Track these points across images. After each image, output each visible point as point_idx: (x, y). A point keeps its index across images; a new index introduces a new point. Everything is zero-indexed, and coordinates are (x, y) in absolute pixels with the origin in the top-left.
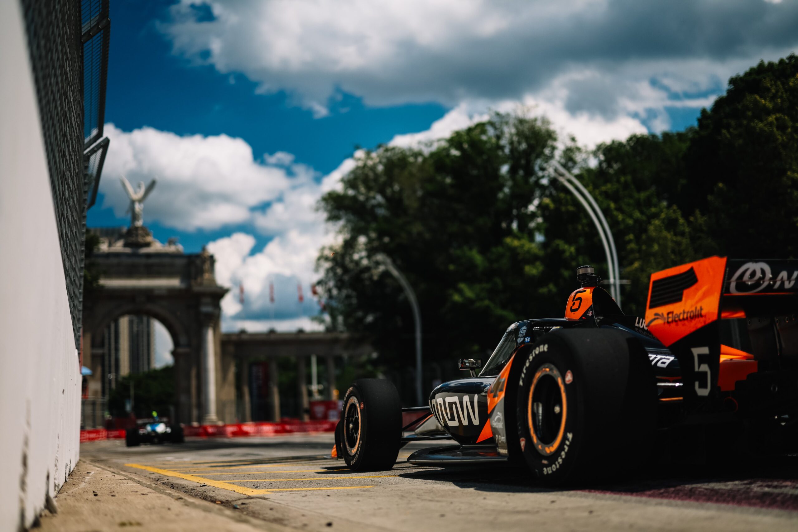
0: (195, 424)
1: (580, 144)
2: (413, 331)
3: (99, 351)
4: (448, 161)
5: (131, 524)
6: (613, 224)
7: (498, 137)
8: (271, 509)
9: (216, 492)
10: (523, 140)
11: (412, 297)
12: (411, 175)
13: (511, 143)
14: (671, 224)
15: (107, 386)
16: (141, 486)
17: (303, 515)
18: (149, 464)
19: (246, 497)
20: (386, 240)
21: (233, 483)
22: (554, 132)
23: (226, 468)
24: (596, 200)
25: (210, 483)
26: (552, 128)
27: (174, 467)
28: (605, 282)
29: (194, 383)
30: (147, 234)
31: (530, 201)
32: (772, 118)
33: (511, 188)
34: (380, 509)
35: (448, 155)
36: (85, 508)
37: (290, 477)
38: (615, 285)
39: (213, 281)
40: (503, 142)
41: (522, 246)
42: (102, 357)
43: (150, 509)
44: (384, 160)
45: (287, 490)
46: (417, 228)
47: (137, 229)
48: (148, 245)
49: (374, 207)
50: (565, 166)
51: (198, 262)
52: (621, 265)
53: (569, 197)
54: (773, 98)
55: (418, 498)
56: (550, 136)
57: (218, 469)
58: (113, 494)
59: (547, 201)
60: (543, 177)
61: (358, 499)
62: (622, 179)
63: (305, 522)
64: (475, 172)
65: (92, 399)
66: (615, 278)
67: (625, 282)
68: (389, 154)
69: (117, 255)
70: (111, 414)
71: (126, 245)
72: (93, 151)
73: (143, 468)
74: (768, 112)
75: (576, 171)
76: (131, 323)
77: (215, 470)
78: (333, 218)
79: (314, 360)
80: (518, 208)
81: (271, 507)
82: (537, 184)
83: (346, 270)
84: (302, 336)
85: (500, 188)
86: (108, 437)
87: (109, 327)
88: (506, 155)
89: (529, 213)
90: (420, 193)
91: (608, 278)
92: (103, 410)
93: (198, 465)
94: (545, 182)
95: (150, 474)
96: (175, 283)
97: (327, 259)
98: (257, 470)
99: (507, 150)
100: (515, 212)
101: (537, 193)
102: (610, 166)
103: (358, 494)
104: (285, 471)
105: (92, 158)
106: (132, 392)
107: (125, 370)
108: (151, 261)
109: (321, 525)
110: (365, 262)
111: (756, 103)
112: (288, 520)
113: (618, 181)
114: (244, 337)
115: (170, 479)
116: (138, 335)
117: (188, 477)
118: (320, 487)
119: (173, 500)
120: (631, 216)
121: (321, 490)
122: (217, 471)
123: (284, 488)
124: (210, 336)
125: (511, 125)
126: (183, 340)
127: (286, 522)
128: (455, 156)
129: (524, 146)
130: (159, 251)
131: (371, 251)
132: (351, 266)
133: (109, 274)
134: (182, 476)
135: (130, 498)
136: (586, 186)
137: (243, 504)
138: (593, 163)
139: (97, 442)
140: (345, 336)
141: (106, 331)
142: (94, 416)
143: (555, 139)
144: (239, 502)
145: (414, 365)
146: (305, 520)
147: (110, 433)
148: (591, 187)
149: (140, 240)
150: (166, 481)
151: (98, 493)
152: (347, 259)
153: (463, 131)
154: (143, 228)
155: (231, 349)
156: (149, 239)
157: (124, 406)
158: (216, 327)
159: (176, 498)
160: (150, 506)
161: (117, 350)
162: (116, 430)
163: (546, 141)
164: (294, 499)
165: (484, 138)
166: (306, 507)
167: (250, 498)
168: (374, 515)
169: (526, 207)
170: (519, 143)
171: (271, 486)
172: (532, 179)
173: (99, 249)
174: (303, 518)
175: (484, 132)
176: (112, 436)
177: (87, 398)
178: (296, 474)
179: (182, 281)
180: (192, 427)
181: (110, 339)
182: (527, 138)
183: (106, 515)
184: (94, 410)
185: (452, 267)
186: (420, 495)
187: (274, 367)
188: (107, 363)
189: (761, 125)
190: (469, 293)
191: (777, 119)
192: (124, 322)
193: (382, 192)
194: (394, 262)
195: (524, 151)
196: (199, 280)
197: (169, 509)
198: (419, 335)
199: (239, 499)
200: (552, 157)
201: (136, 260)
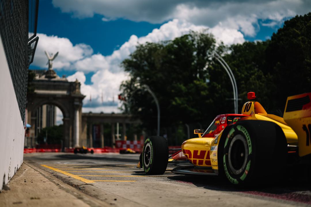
0: (71, 148)
1: (225, 45)
2: (157, 115)
3: (34, 118)
4: (173, 49)
5: (35, 198)
6: (236, 76)
7: (193, 41)
8: (94, 190)
9: (74, 181)
10: (203, 42)
11: (157, 102)
12: (158, 54)
13: (198, 43)
14: (259, 78)
15: (37, 131)
16: (44, 178)
17: (106, 194)
18: (50, 165)
19: (85, 183)
20: (148, 79)
21: (81, 177)
22: (215, 40)
23: (80, 169)
24: (230, 67)
25: (72, 176)
26: (214, 38)
27: (60, 168)
28: (232, 99)
29: (71, 132)
30: (54, 73)
31: (204, 66)
32: (300, 38)
33: (197, 61)
34: (137, 192)
35: (173, 47)
36: (19, 188)
37: (104, 174)
38: (236, 100)
39: (79, 92)
40: (195, 43)
41: (200, 84)
42: (36, 120)
43: (45, 190)
44: (148, 48)
45: (102, 181)
46: (160, 75)
47: (50, 71)
48: (55, 77)
49: (143, 66)
50: (218, 53)
51: (74, 85)
52: (239, 93)
53: (219, 66)
54: (301, 30)
55: (152, 188)
56: (213, 41)
57: (77, 169)
58: (32, 181)
59: (211, 66)
60: (210, 57)
61: (129, 187)
62: (241, 59)
63: (106, 198)
64: (183, 54)
65: (31, 137)
66: (236, 98)
67: (240, 99)
68: (150, 46)
69: (42, 81)
70: (38, 143)
71: (46, 77)
72: (32, 42)
73: (48, 167)
74: (299, 36)
75: (223, 55)
76: (47, 107)
77: (75, 170)
78: (127, 70)
79: (118, 125)
80: (199, 69)
81: (94, 189)
82: (207, 60)
83: (131, 90)
84: (113, 115)
85: (193, 61)
86: (37, 152)
87: (39, 109)
88: (196, 48)
89: (204, 71)
90: (161, 61)
91: (233, 98)
92: (35, 141)
93: (69, 167)
94: (210, 59)
95: (50, 170)
96: (65, 92)
97: (124, 85)
98: (92, 171)
99: (196, 46)
100: (198, 70)
101: (207, 63)
102: (236, 53)
103: (129, 185)
104: (102, 171)
105: (32, 45)
106: (47, 134)
107: (44, 125)
108: (56, 84)
109: (112, 199)
110: (139, 87)
111: (294, 31)
112: (99, 196)
113: (239, 60)
114: (91, 115)
115: (57, 173)
116: (50, 112)
117: (64, 172)
118: (115, 180)
119: (55, 185)
120: (243, 74)
121: (115, 182)
122: (76, 170)
123: (101, 180)
124: (78, 113)
125: (198, 36)
126: (67, 115)
127: (99, 197)
128: (176, 47)
129: (203, 45)
130: (59, 80)
131: (142, 83)
132: (133, 88)
133: (39, 88)
134: (62, 172)
135: (38, 183)
136: (226, 61)
137: (83, 187)
138: (229, 52)
139: (32, 153)
140: (130, 115)
141: (37, 110)
142: (31, 143)
143: (215, 42)
144: (82, 186)
145: (157, 128)
146: (106, 197)
147: (37, 150)
148: (228, 62)
149: (52, 75)
150: (55, 174)
151: (27, 181)
152: (132, 86)
153: (179, 38)
154: (53, 71)
155: (86, 119)
156: (55, 75)
157: (43, 140)
158: (80, 110)
159: (57, 184)
160: (45, 188)
161: (41, 117)
162: (40, 149)
163: (211, 43)
164: (104, 186)
165: (187, 41)
166: (108, 190)
167: (87, 184)
168: (134, 196)
169: (203, 68)
170: (201, 43)
171: (95, 179)
172: (206, 58)
173: (35, 79)
174: (106, 196)
175: (187, 38)
176: (38, 151)
177: (29, 136)
178: (106, 173)
179: (67, 92)
180: (69, 149)
181: (39, 113)
182: (204, 42)
183: (27, 193)
184: (31, 141)
185: (173, 91)
186: (153, 187)
187: (102, 127)
188: (37, 122)
189: (296, 40)
190: (179, 101)
191: (302, 38)
192: (45, 107)
193: (147, 60)
194: (150, 88)
195: (203, 47)
196: (74, 92)
197: (53, 190)
198: (159, 117)
199: (82, 185)
200: (213, 49)
201: (50, 83)
